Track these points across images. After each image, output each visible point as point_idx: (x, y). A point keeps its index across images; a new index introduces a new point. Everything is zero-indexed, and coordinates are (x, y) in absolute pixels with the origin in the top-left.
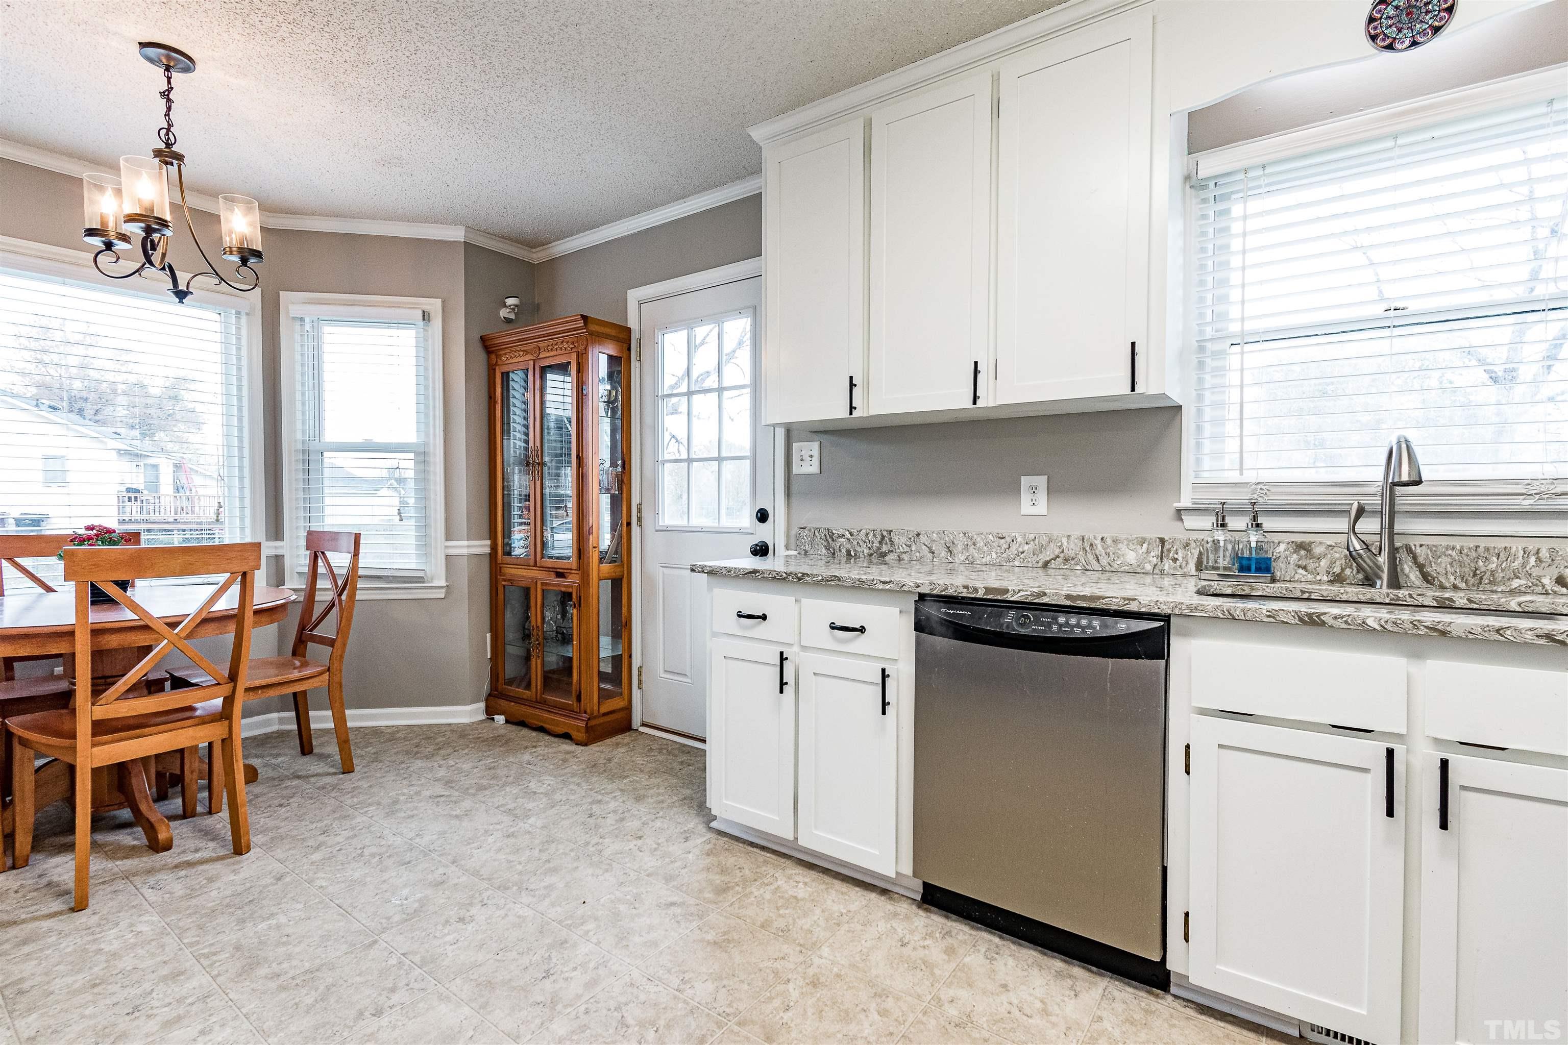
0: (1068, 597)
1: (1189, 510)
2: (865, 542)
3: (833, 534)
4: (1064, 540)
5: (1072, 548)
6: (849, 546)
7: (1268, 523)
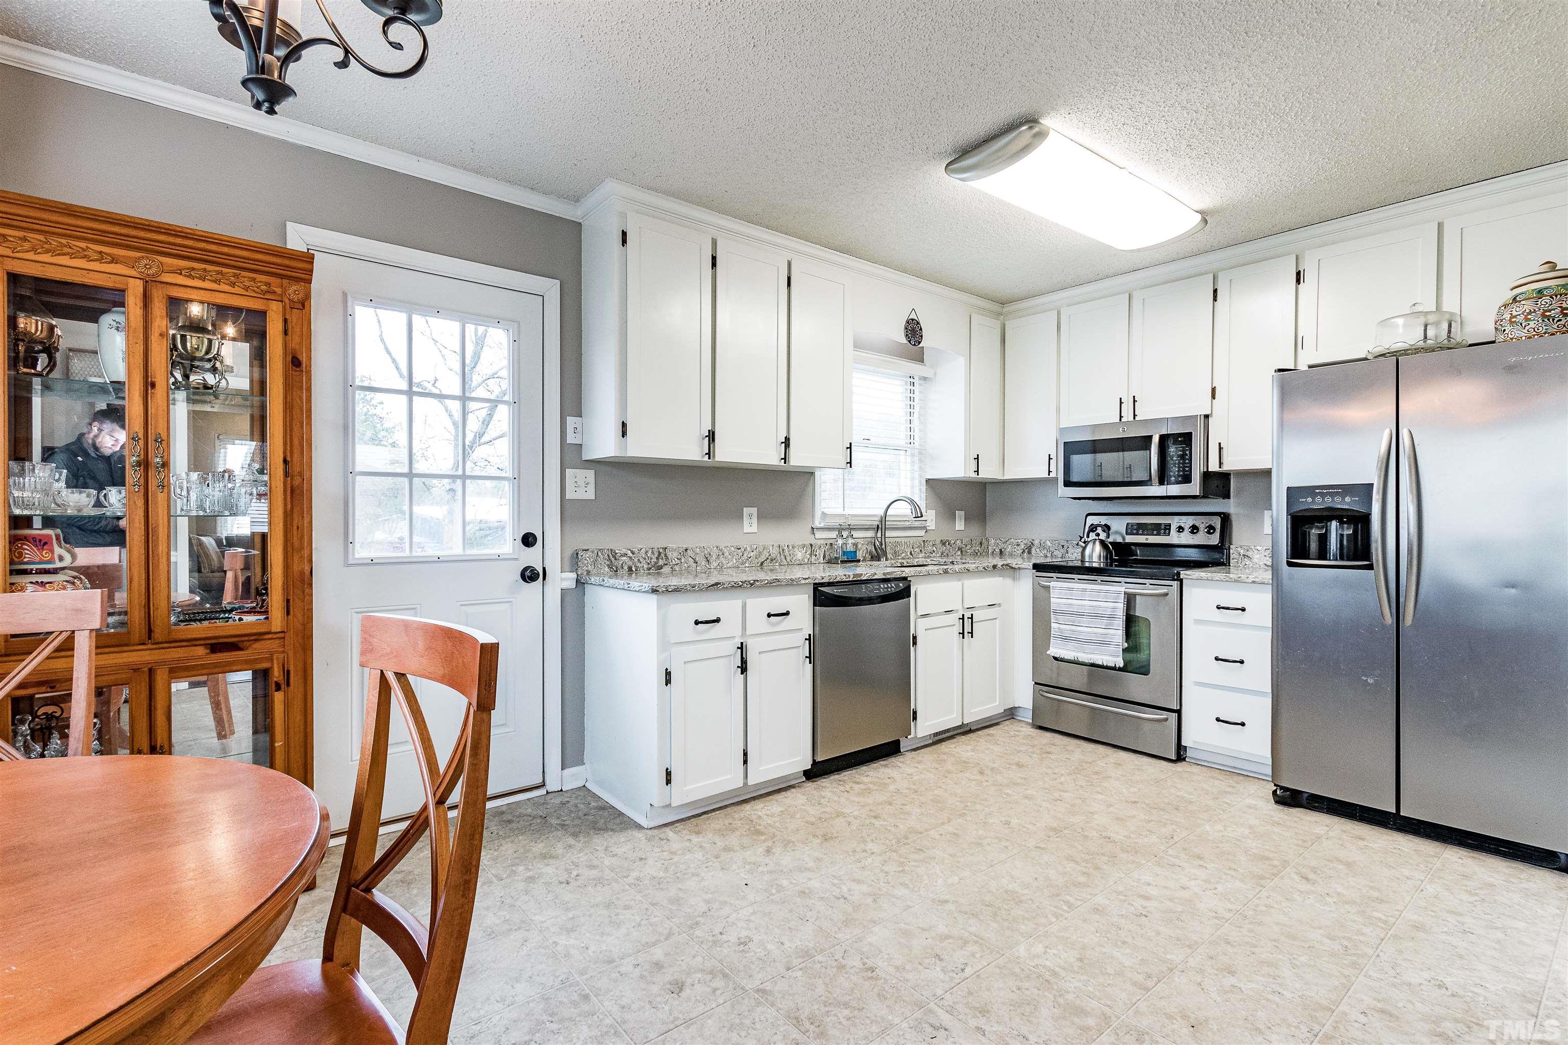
0: (884, 574)
1: (819, 529)
2: (645, 559)
3: (616, 554)
4: (771, 548)
5: (774, 552)
6: (631, 563)
7: (856, 534)
